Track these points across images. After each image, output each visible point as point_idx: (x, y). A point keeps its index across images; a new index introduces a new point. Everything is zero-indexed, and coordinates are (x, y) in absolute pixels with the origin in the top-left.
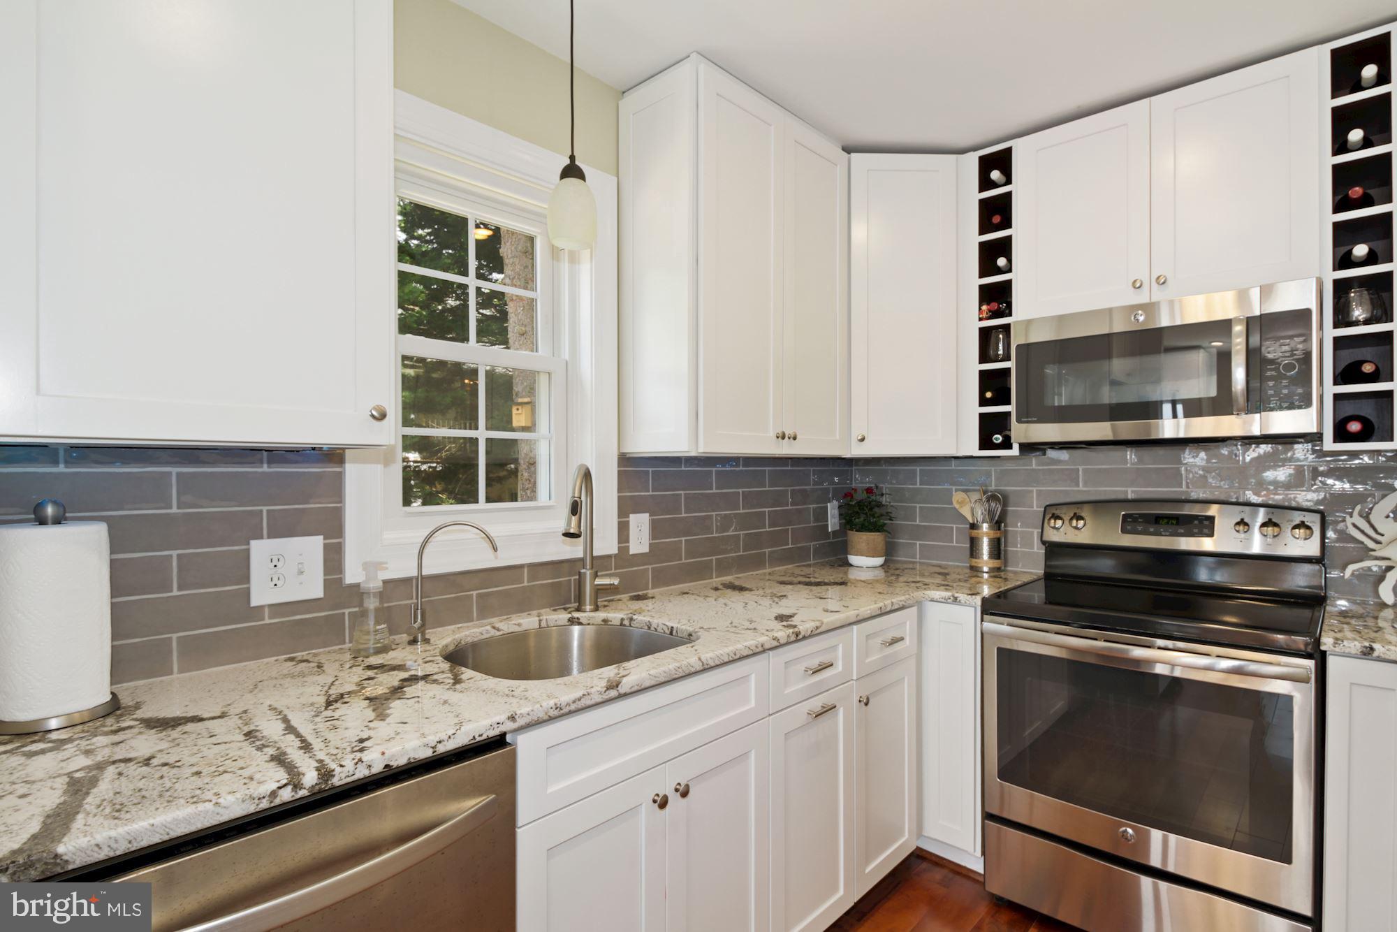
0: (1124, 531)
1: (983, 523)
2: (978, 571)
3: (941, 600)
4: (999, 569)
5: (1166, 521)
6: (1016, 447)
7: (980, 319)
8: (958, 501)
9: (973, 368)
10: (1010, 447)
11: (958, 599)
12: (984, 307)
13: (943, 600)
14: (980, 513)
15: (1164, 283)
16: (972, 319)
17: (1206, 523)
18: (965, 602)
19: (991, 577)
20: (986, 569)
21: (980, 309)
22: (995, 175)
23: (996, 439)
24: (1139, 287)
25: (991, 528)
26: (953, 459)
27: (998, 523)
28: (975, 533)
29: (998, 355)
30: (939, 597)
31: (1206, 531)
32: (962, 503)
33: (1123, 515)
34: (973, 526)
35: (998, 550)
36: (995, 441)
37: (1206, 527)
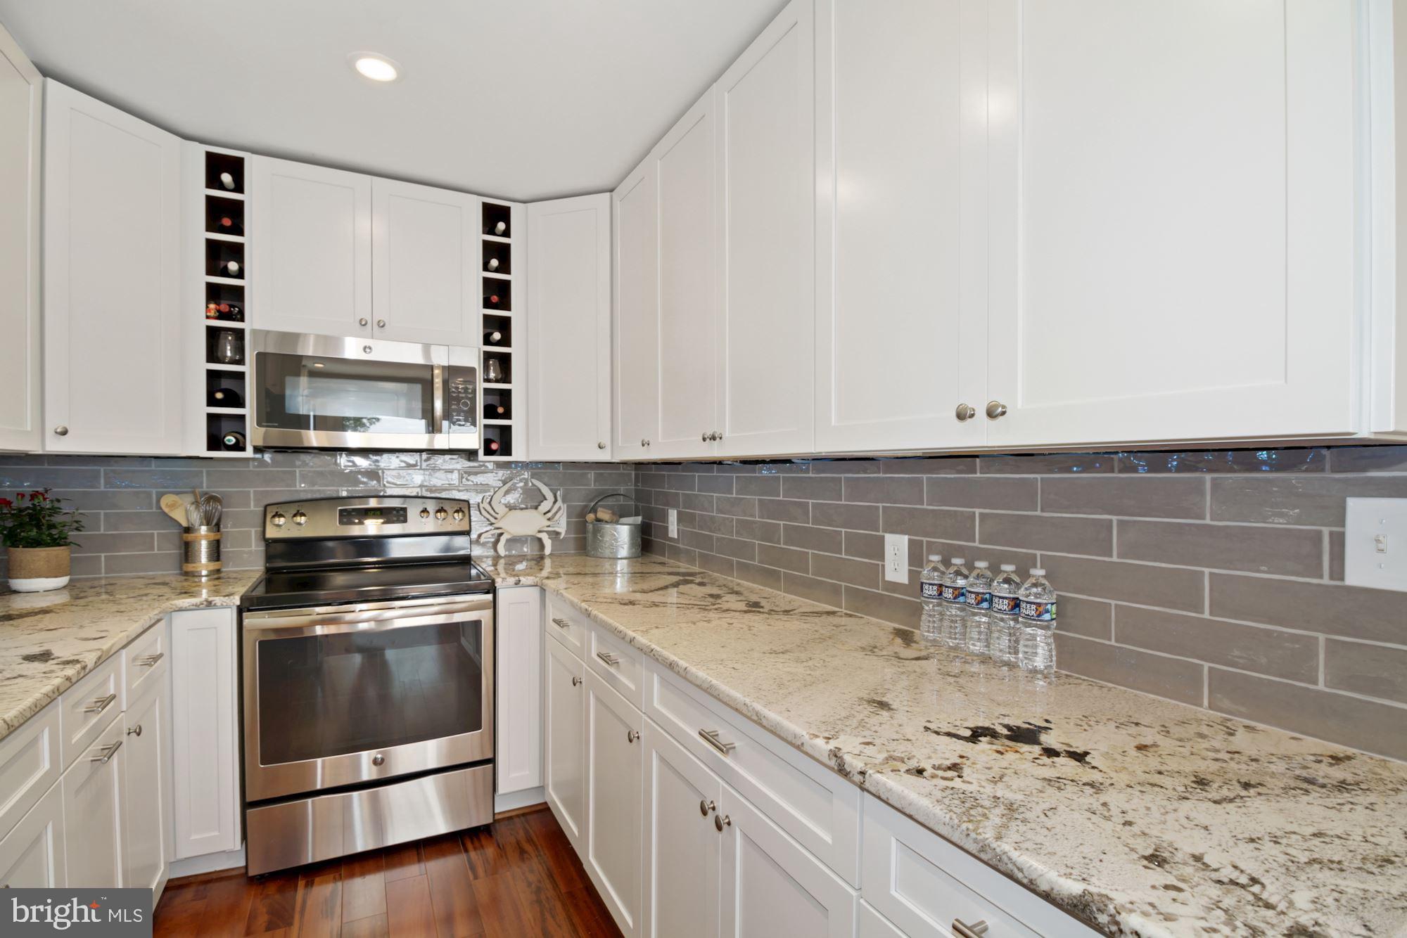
0: (341, 522)
1: (200, 525)
2: (194, 576)
3: (192, 607)
4: (218, 571)
5: (372, 512)
6: (249, 449)
7: (208, 317)
8: (167, 504)
9: (200, 366)
10: (243, 449)
11: (213, 603)
12: (212, 306)
13: (194, 607)
14: (196, 517)
15: (383, 326)
16: (199, 317)
17: (401, 512)
18: (222, 605)
19: (209, 580)
20: (204, 573)
21: (207, 307)
22: (226, 178)
23: (229, 440)
24: (364, 325)
25: (209, 530)
26: (153, 459)
27: (215, 524)
28: (190, 537)
29: (226, 356)
30: (187, 605)
31: (402, 518)
32: (173, 506)
33: (340, 510)
34: (188, 530)
35: (216, 552)
36: (227, 443)
37: (401, 515)
